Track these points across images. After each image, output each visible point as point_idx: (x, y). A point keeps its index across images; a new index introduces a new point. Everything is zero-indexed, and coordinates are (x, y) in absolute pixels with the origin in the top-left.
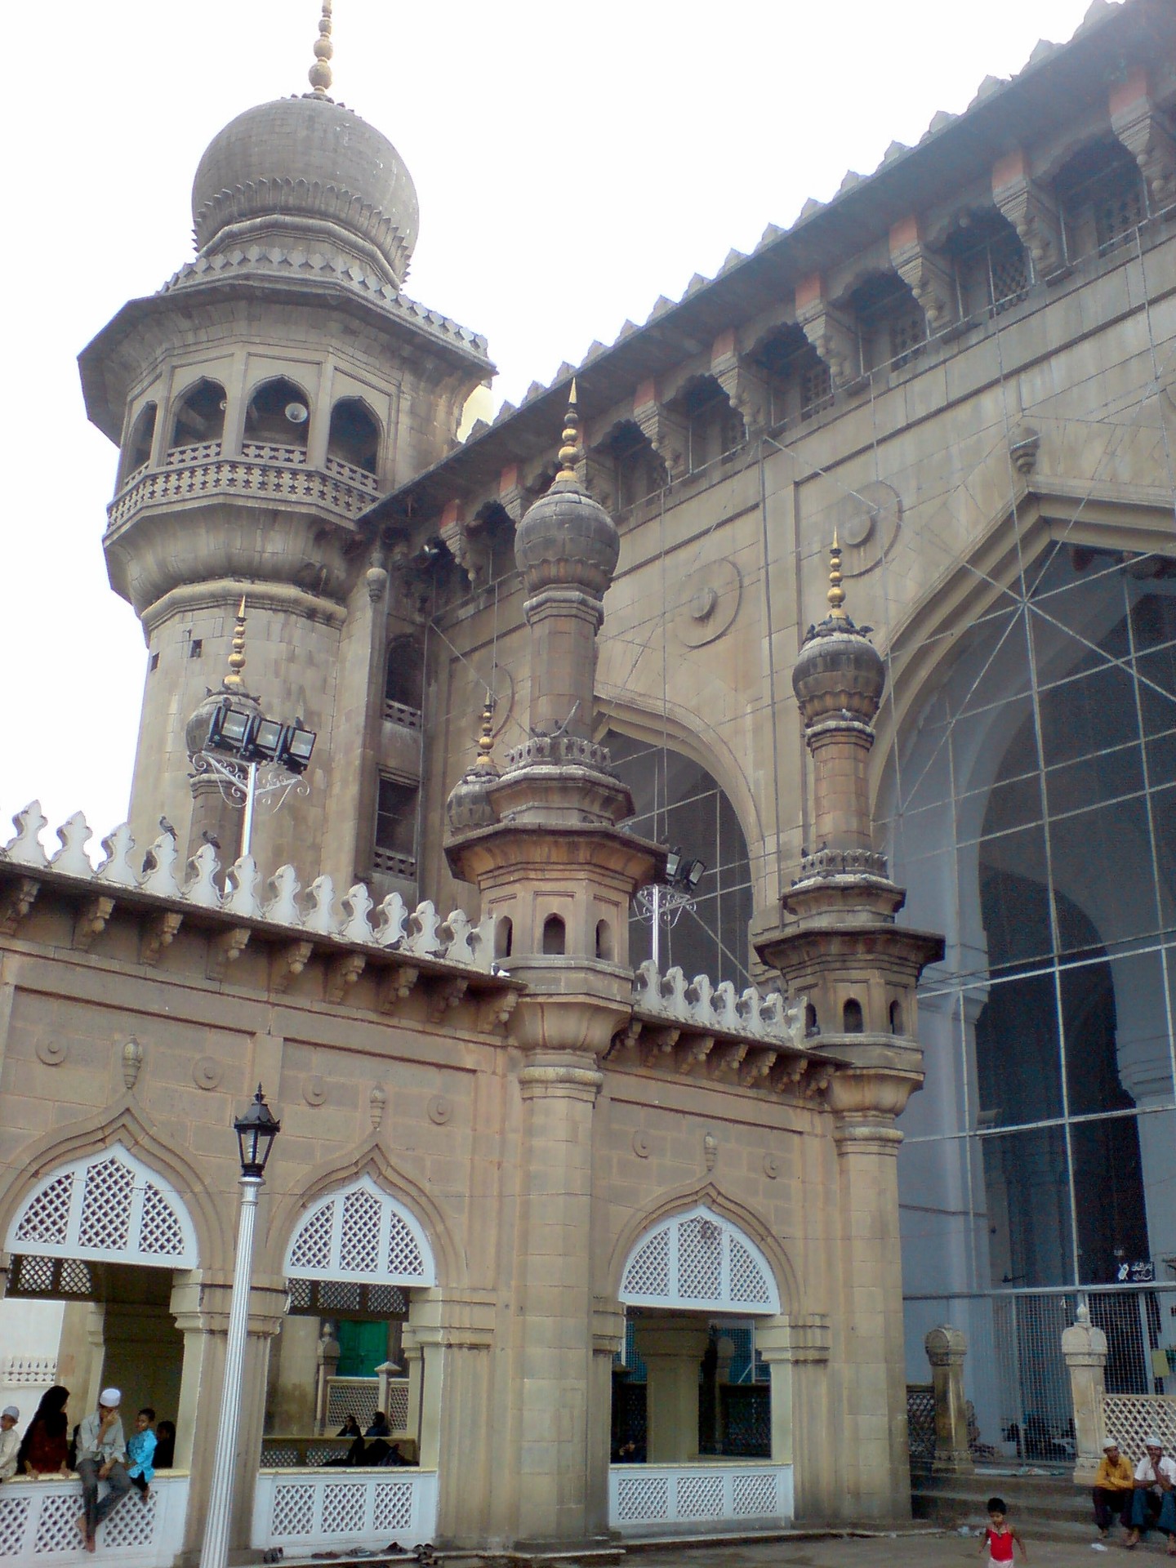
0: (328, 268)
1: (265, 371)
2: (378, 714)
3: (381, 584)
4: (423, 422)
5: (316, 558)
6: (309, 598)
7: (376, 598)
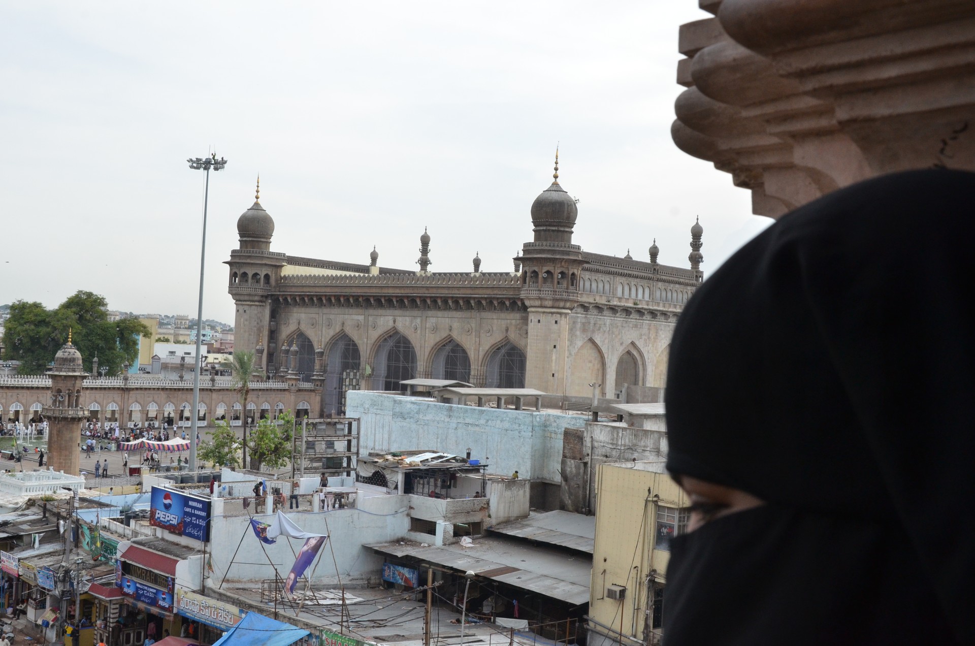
0: (262, 253)
1: (254, 272)
2: (270, 321)
3: (270, 303)
4: (276, 274)
5: (261, 299)
6: (261, 304)
7: (270, 305)
